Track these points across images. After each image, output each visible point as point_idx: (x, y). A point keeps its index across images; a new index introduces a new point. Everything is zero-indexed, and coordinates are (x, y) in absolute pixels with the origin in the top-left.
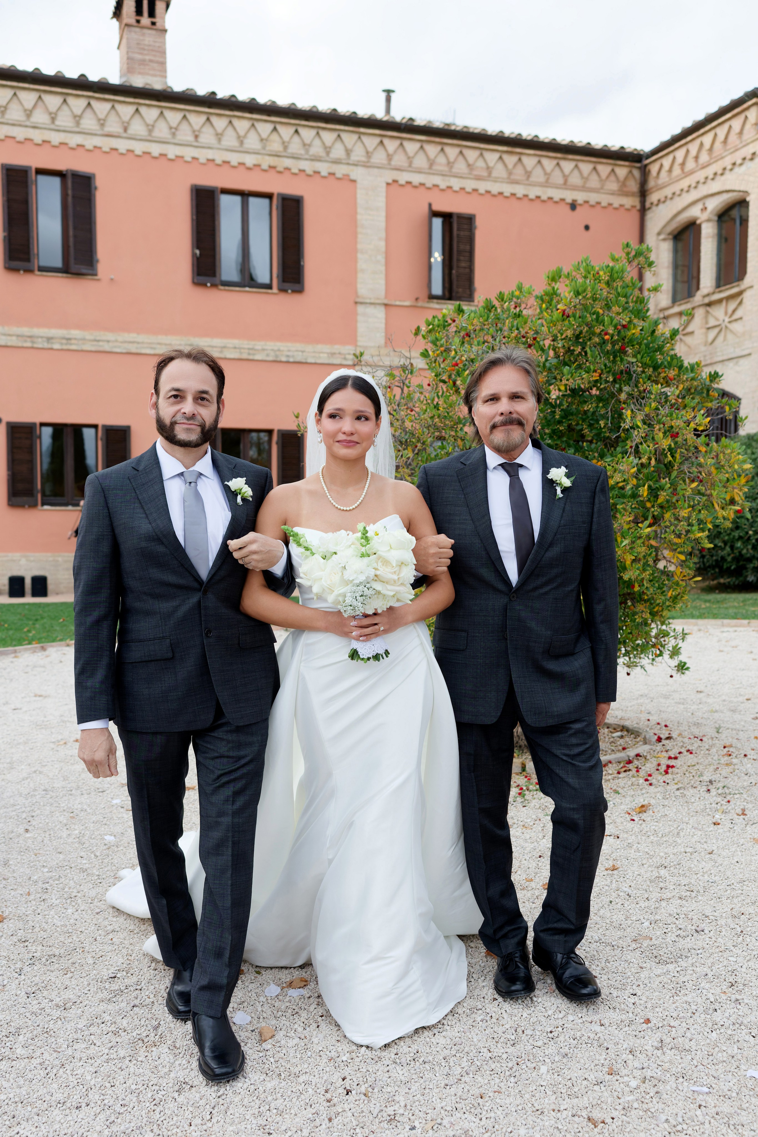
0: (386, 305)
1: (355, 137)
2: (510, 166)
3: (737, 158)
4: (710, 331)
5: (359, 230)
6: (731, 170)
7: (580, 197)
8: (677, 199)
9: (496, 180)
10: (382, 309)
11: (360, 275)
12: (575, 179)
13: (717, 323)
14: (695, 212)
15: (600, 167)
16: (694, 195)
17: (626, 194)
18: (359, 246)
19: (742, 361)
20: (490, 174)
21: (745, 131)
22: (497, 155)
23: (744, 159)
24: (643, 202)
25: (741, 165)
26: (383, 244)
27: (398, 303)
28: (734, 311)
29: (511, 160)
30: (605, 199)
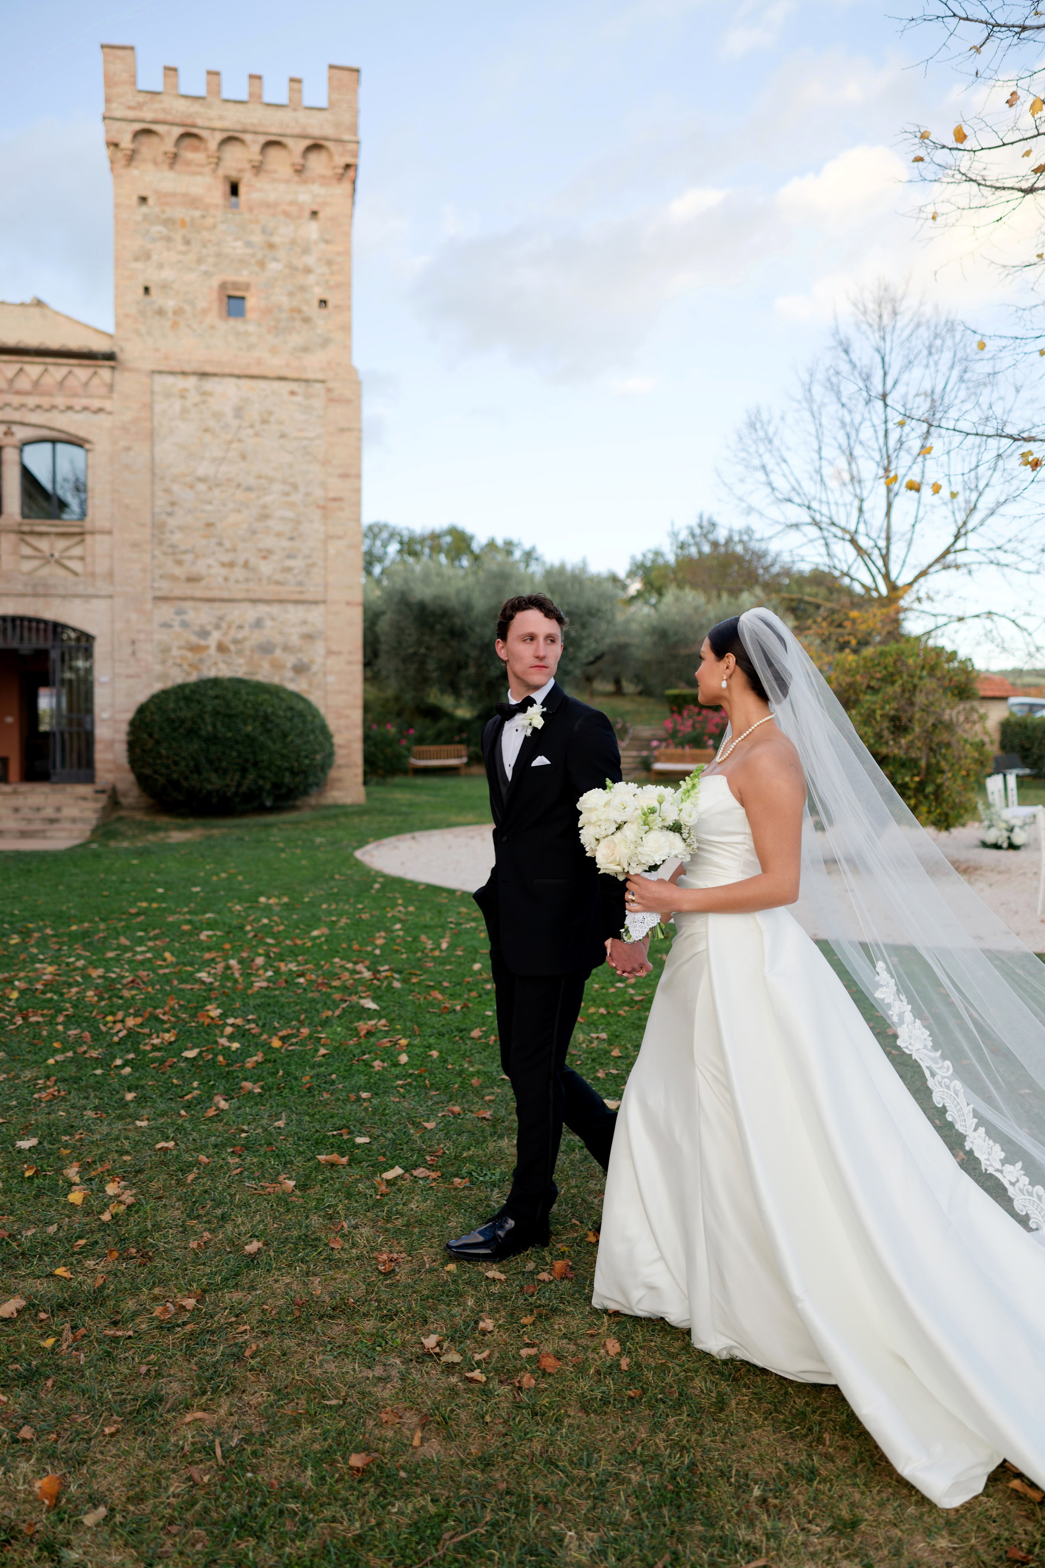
3: (77, 404)
4: (25, 560)
6: (65, 411)
13: (40, 555)
19: (95, 600)
21: (93, 385)
23: (85, 408)
28: (67, 548)
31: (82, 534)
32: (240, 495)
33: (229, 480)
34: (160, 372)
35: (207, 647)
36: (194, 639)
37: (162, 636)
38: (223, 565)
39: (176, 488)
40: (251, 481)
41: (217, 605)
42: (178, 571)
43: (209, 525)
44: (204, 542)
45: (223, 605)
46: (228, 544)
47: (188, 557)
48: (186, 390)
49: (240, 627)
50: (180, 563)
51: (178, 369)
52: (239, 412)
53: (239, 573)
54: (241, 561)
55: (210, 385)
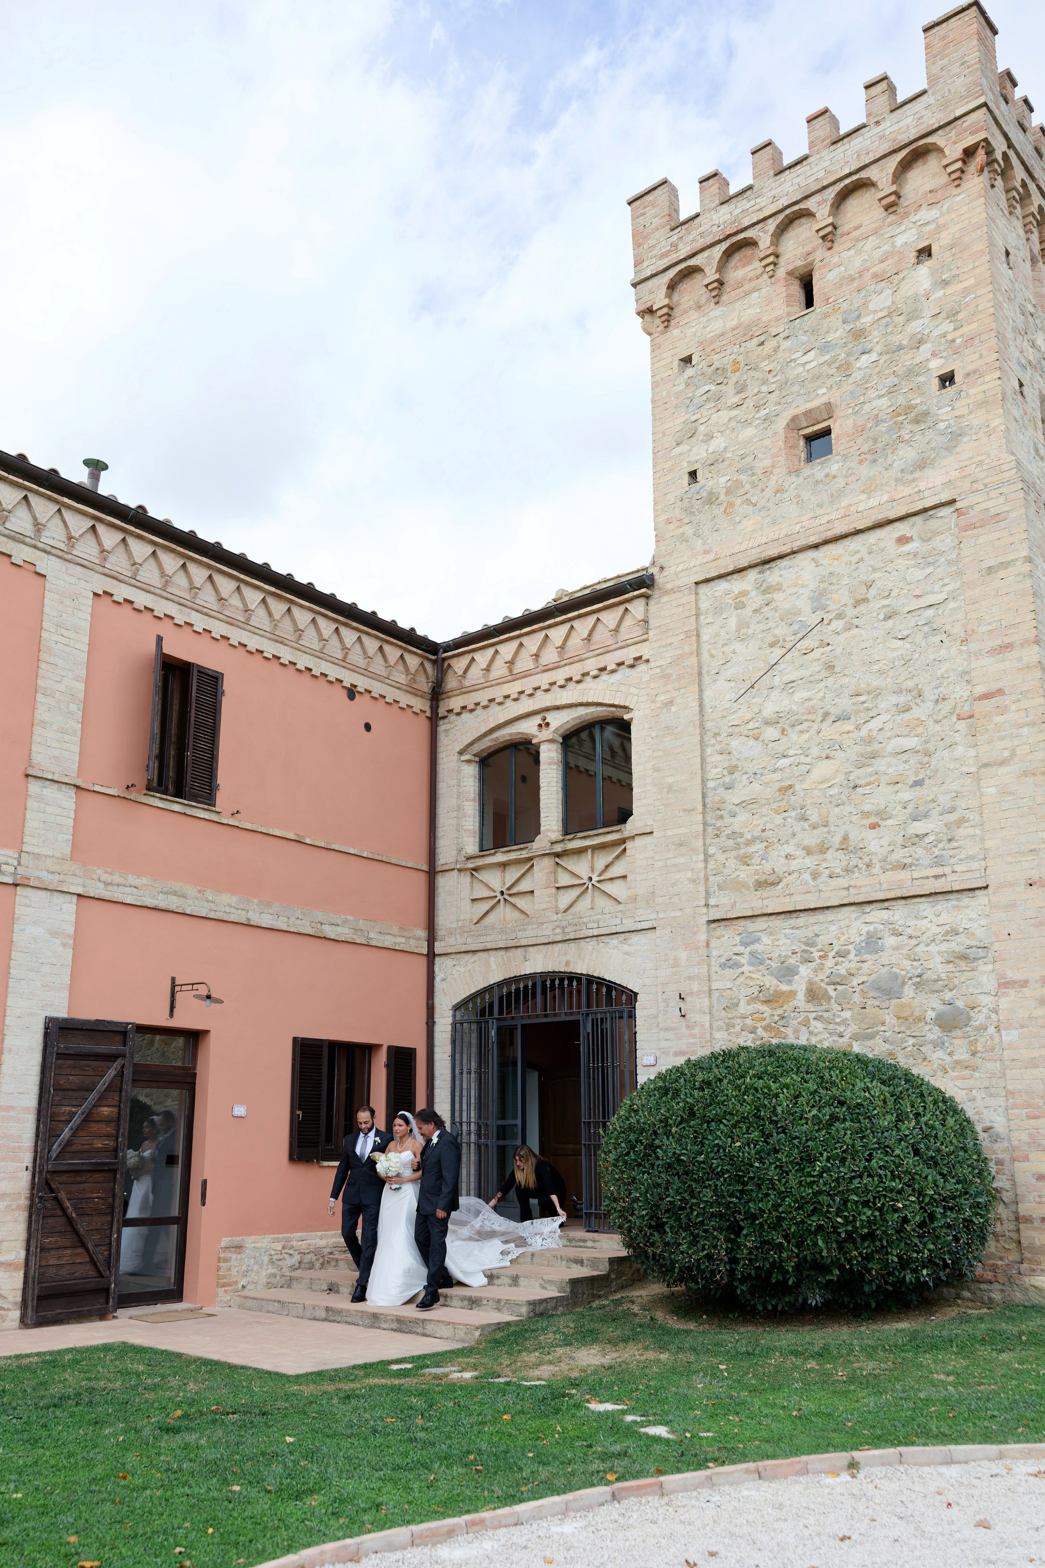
0: (78, 787)
1: (53, 508)
2: (277, 616)
3: (610, 661)
4: (561, 892)
5: (43, 656)
6: (595, 677)
7: (362, 683)
8: (494, 708)
9: (255, 631)
10: (72, 792)
11: (37, 730)
12: (356, 657)
13: (577, 882)
14: (529, 727)
15: (387, 648)
16: (527, 706)
17: (415, 693)
18: (41, 682)
19: (634, 938)
20: (249, 619)
21: (622, 629)
22: (260, 596)
23: (620, 664)
24: (434, 708)
25: (613, 672)
26: (81, 686)
27: (97, 788)
28: (607, 867)
29: (278, 608)
30: (391, 694)
31: (623, 841)
32: (829, 731)
33: (811, 711)
34: (708, 581)
35: (793, 994)
36: (770, 982)
37: (722, 981)
38: (809, 851)
39: (735, 743)
40: (846, 703)
41: (803, 919)
42: (746, 874)
43: (784, 790)
44: (779, 819)
45: (811, 918)
46: (814, 818)
47: (759, 846)
48: (744, 593)
49: (842, 954)
50: (745, 860)
51: (730, 568)
52: (819, 601)
53: (835, 860)
54: (838, 839)
55: (776, 574)
